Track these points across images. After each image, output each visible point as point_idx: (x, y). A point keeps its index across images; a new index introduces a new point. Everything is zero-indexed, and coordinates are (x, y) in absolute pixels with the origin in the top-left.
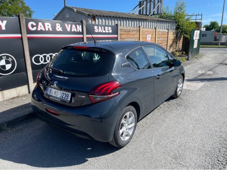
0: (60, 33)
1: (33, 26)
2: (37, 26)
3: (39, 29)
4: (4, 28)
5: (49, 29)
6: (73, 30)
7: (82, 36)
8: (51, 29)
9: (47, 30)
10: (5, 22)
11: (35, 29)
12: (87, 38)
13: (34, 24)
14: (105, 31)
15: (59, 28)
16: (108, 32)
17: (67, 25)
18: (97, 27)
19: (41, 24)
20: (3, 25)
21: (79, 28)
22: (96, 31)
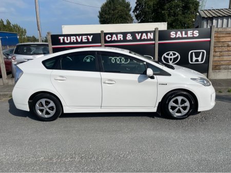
0: (130, 41)
1: (109, 38)
2: (112, 37)
3: (113, 40)
4: (90, 40)
5: (120, 39)
6: (143, 38)
7: (154, 42)
8: (122, 39)
9: (119, 39)
10: (92, 36)
11: (110, 39)
12: (159, 44)
13: (110, 36)
14: (186, 36)
15: (129, 37)
16: (192, 36)
17: (137, 35)
18: (174, 33)
19: (114, 36)
20: (90, 38)
21: (151, 36)
22: (172, 36)
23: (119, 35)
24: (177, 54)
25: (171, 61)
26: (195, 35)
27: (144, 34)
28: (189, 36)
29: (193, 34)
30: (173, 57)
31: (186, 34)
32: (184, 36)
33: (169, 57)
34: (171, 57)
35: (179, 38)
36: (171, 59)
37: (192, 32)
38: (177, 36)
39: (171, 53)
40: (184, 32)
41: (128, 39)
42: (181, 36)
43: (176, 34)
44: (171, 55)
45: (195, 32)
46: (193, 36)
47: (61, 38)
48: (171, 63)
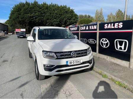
1: (81, 28)
4: (77, 30)
6: (92, 29)
9: (84, 29)
16: (117, 27)
17: (90, 26)
23: (84, 27)
26: (120, 27)
27: (93, 26)
28: (116, 27)
29: (118, 25)
31: (114, 26)
32: (112, 27)
33: (103, 42)
35: (109, 29)
37: (118, 24)
39: (104, 39)
40: (112, 24)
41: (87, 29)
43: (108, 26)
44: (104, 41)
45: (120, 24)
47: (71, 28)
48: (104, 46)
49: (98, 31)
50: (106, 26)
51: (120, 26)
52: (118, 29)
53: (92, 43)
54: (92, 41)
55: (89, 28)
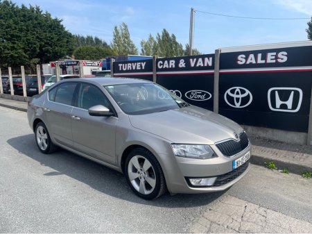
0: (182, 69)
1: (161, 65)
2: (163, 65)
3: (164, 67)
4: (143, 68)
5: (172, 66)
6: (197, 65)
7: (212, 71)
8: (174, 66)
9: (170, 67)
10: (145, 63)
12: (221, 74)
13: (161, 62)
14: (263, 62)
15: (182, 64)
16: (274, 61)
17: (191, 60)
18: (244, 56)
19: (166, 62)
20: (143, 65)
21: (209, 62)
22: (239, 63)
23: (171, 61)
24: (248, 92)
25: (238, 102)
27: (200, 60)
28: (269, 61)
29: (277, 58)
30: (240, 96)
31: (264, 57)
32: (260, 61)
33: (235, 96)
34: (238, 96)
35: (251, 65)
36: (238, 100)
37: (275, 54)
38: (248, 62)
39: (238, 89)
40: (260, 56)
41: (180, 66)
42: (254, 62)
43: (246, 59)
44: (238, 93)
45: (280, 55)
46: (277, 62)
47: (120, 65)
48: (238, 105)
49: (217, 72)
50: (241, 60)
51: (282, 59)
52: (277, 64)
53: (200, 99)
54: (198, 94)
55: (187, 63)
